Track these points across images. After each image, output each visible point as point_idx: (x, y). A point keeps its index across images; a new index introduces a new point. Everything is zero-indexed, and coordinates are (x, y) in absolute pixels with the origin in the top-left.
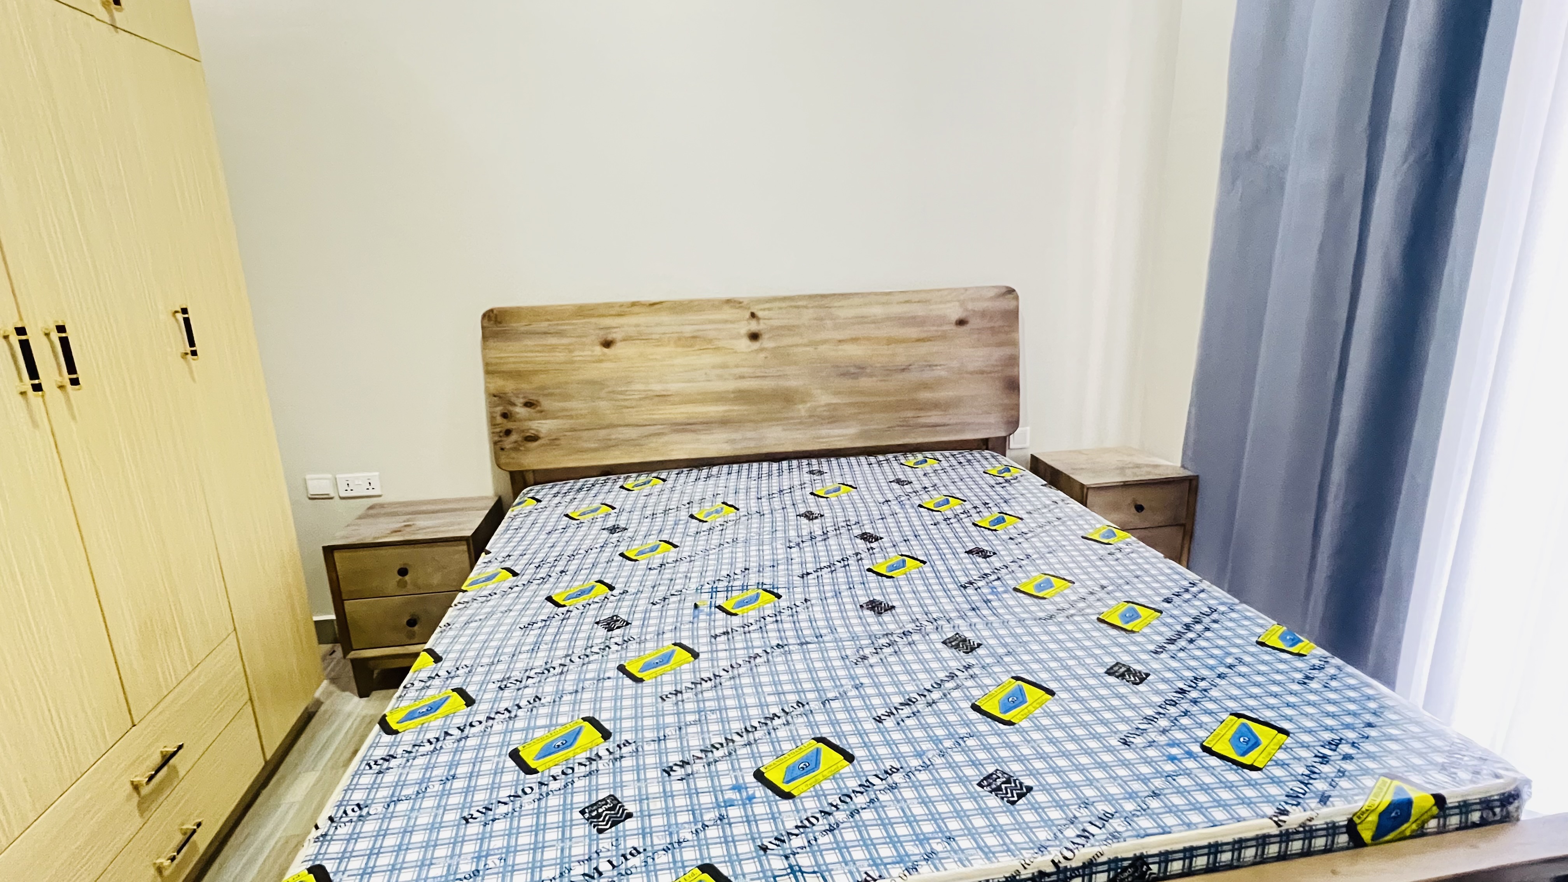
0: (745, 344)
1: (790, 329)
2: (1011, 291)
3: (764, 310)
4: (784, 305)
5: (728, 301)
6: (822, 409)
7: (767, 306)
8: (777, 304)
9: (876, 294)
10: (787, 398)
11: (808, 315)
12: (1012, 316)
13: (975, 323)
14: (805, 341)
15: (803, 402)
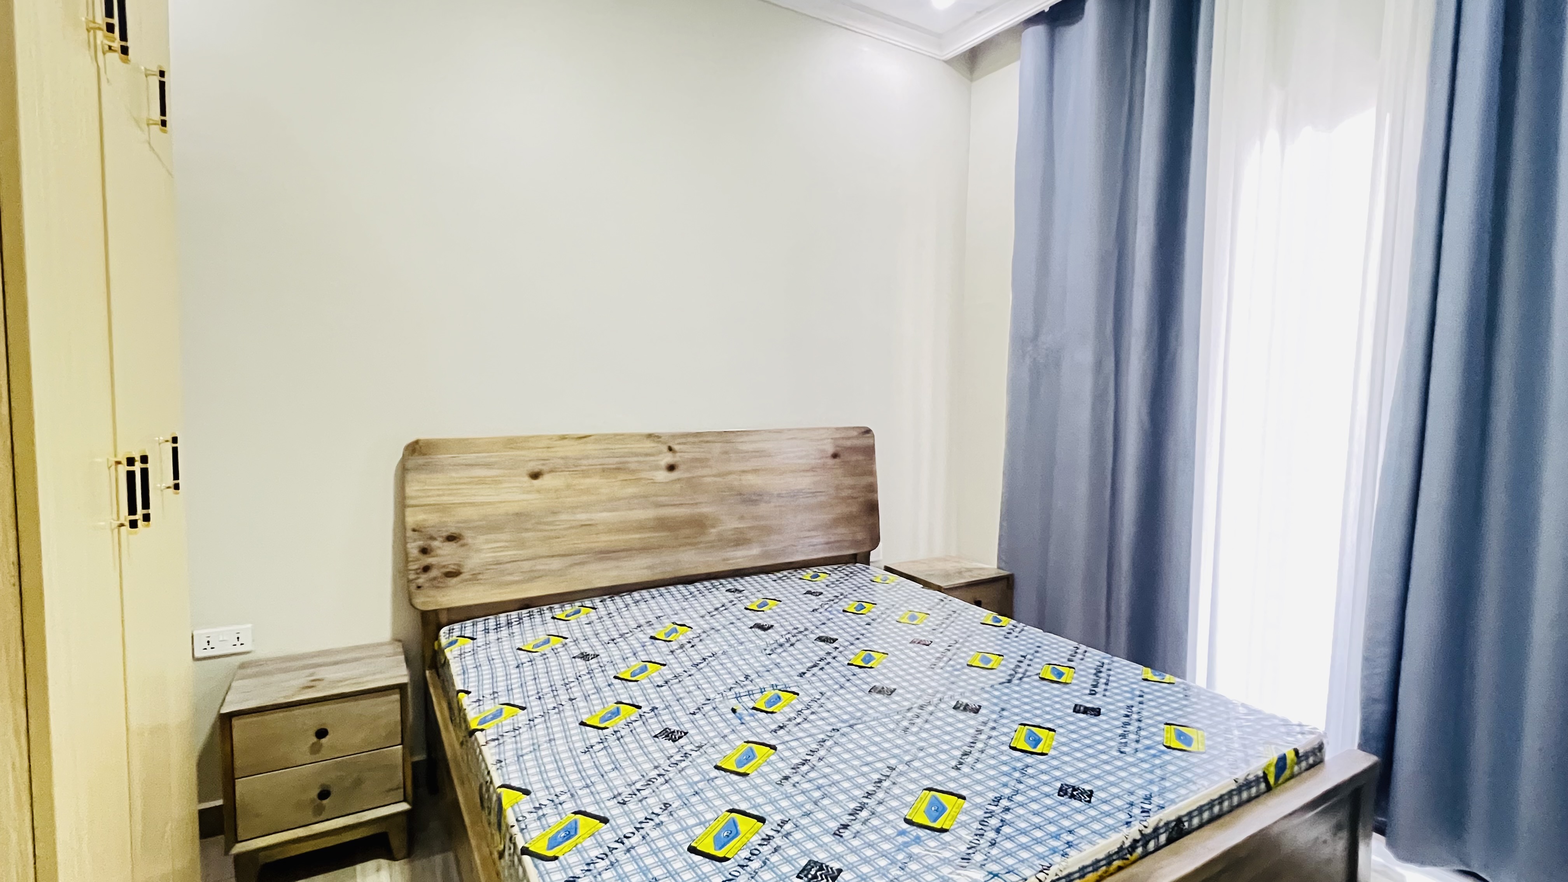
0: (663, 476)
1: (701, 462)
2: (868, 431)
3: (679, 444)
4: (696, 440)
5: (650, 436)
6: (730, 533)
7: (683, 440)
8: (691, 439)
9: (770, 431)
10: (699, 524)
11: (717, 448)
12: (870, 451)
13: (846, 457)
14: (715, 471)
15: (713, 527)
